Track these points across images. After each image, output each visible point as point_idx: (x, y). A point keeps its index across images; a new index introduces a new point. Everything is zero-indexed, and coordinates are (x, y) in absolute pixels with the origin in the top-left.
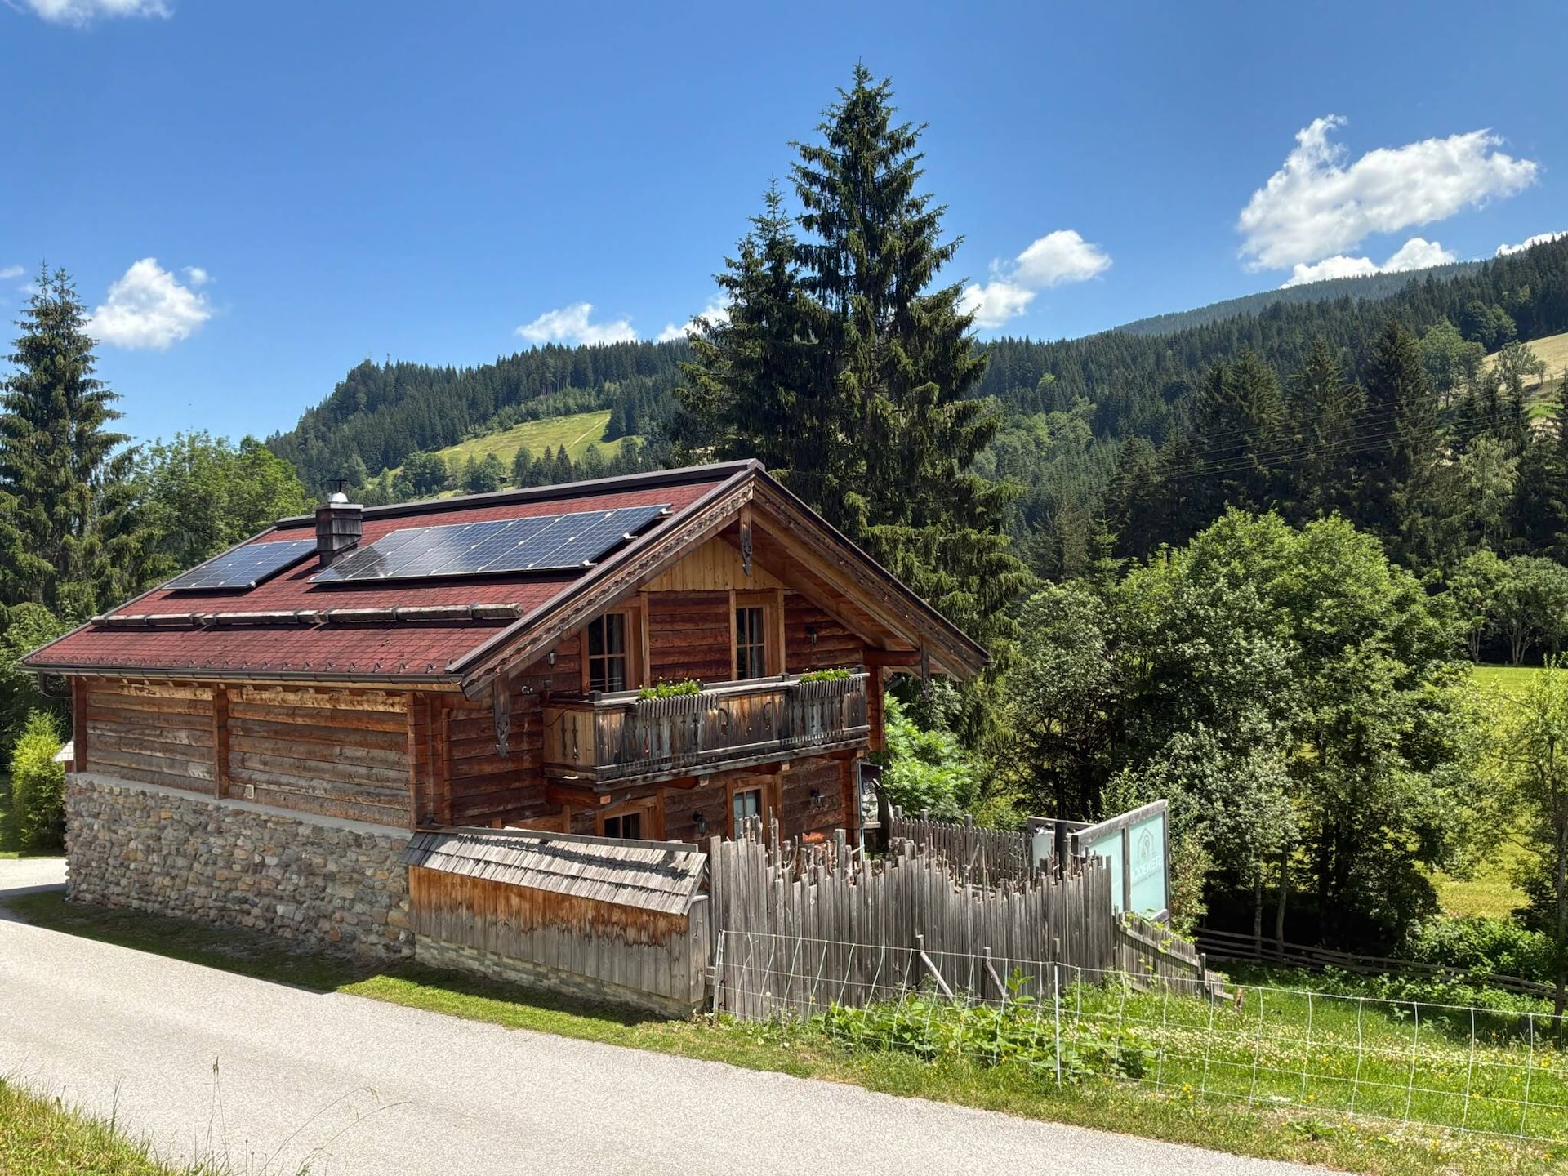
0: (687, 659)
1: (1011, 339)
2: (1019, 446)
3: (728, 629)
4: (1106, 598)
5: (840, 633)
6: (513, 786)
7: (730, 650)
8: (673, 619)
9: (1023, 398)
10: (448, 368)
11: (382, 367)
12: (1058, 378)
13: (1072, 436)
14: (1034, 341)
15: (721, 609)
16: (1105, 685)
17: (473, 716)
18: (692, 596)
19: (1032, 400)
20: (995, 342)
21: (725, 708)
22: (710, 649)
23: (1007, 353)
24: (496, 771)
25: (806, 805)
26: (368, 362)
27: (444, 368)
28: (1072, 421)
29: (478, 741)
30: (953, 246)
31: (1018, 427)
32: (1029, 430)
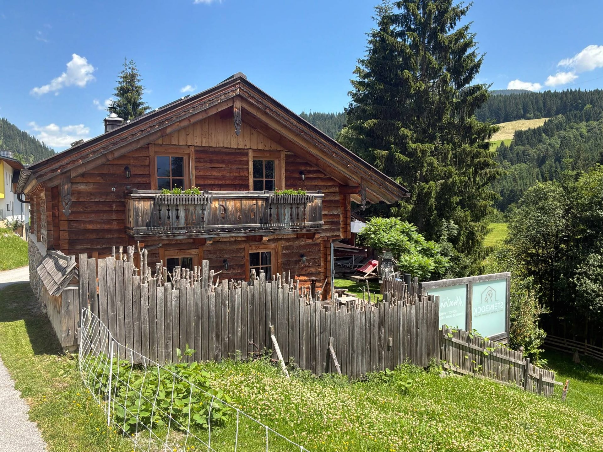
0: (220, 183)
1: (571, 90)
2: (572, 136)
3: (248, 169)
4: (565, 189)
5: (323, 176)
6: (106, 237)
7: (248, 180)
8: (211, 161)
9: (575, 116)
10: (332, 114)
11: (308, 114)
12: (593, 106)
13: (598, 132)
14: (583, 90)
15: (244, 159)
16: (562, 231)
17: (80, 200)
18: (224, 150)
19: (580, 116)
20: (563, 91)
21: (224, 204)
22: (235, 178)
23: (569, 96)
24: (95, 228)
25: (297, 262)
26: (303, 112)
27: (330, 114)
28: (599, 125)
29: (84, 212)
30: (467, 8)
31: (572, 128)
32: (577, 129)
